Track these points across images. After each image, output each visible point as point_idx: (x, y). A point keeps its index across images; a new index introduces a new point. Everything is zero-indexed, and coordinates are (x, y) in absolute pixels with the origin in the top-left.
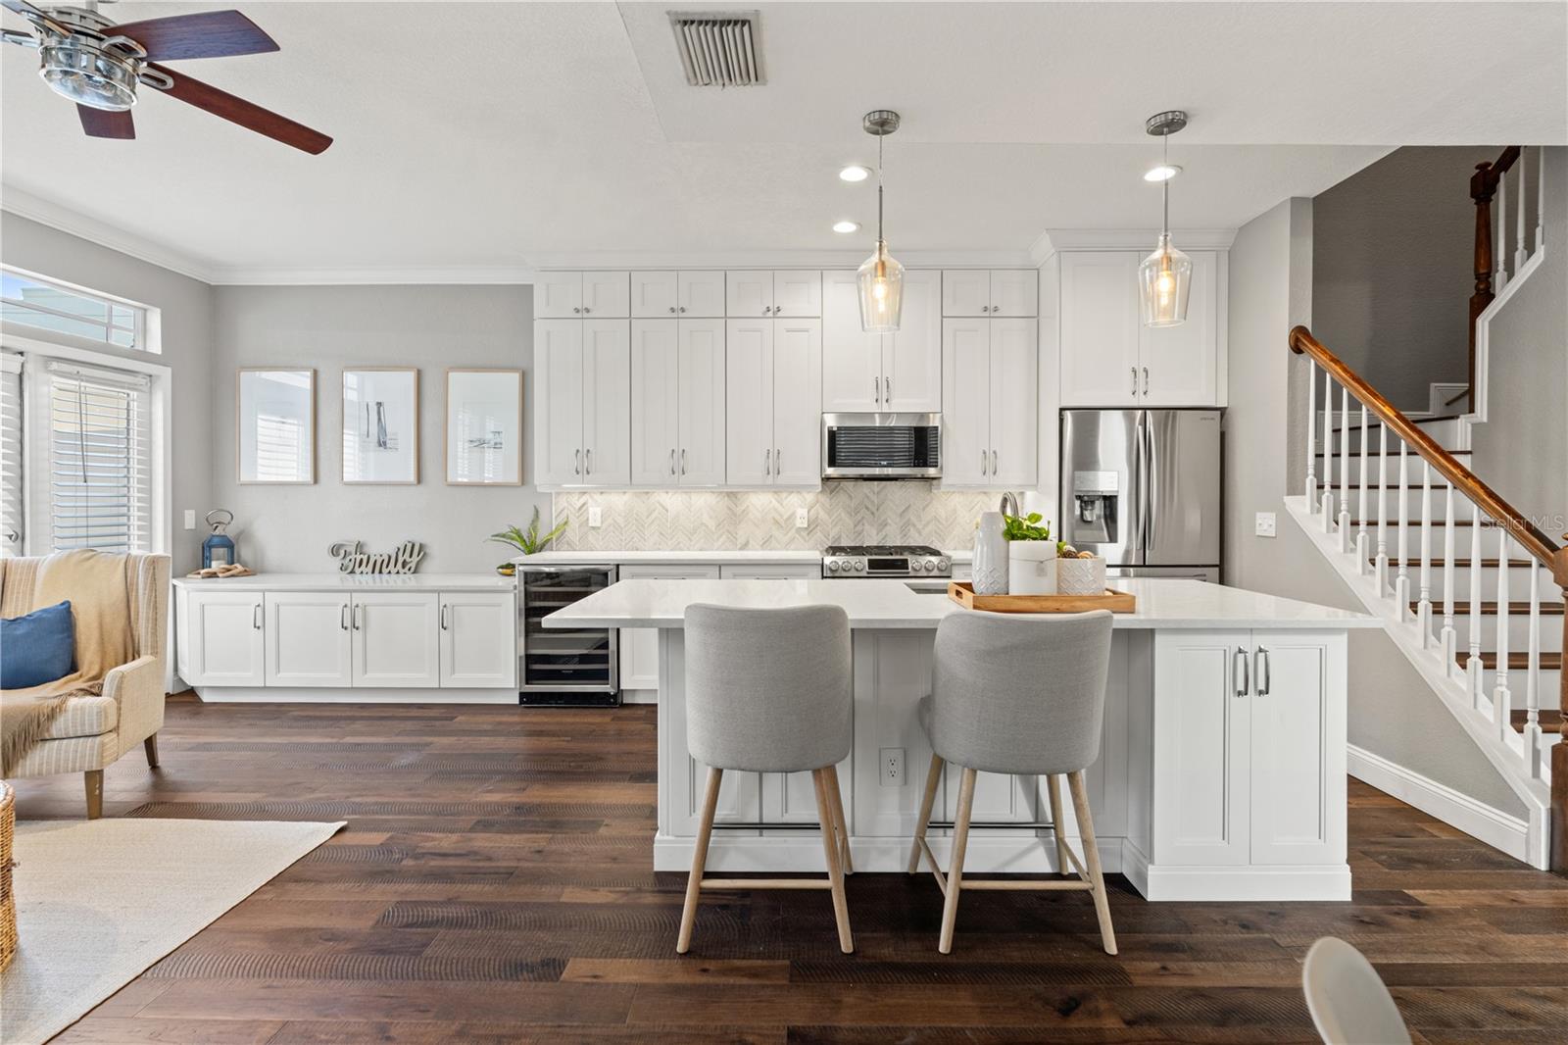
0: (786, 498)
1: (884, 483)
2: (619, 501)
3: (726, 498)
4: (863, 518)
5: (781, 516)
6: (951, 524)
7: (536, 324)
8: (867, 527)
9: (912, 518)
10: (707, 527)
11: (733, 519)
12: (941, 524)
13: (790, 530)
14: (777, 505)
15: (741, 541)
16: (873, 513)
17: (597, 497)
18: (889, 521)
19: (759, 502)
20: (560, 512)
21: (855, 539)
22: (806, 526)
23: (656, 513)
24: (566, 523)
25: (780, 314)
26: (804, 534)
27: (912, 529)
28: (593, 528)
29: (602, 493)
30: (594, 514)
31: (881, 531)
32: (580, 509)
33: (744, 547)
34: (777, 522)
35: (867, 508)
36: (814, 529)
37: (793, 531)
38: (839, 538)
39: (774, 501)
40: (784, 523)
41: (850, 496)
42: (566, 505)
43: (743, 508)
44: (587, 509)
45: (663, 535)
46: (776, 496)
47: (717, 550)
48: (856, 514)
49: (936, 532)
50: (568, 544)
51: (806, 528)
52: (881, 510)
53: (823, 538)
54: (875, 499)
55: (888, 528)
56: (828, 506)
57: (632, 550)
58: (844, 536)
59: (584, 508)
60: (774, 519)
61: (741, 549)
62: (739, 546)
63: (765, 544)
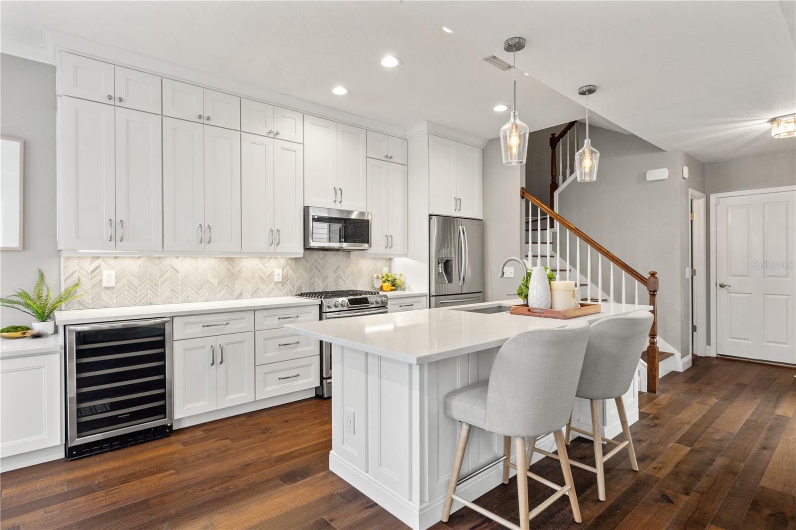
0: (268, 262)
1: (326, 252)
2: (132, 265)
3: (226, 262)
4: (314, 274)
5: (264, 274)
6: (360, 276)
7: (60, 102)
8: (317, 280)
9: (341, 273)
10: (211, 283)
11: (231, 278)
12: (355, 276)
13: (271, 283)
14: (262, 267)
15: (237, 292)
16: (320, 271)
17: (112, 262)
18: (329, 276)
19: (249, 265)
20: (69, 276)
21: (310, 288)
22: (281, 280)
23: (168, 274)
24: (77, 285)
25: (278, 136)
26: (280, 286)
27: (341, 280)
28: (107, 288)
29: (116, 258)
30: (108, 276)
31: (324, 282)
32: (93, 272)
33: (240, 296)
34: (262, 279)
35: (316, 268)
36: (286, 281)
37: (273, 283)
38: (301, 287)
39: (259, 264)
40: (266, 279)
41: (307, 261)
42: (76, 268)
43: (239, 269)
44: (101, 271)
45: (175, 292)
46: (260, 260)
47: (219, 300)
48: (310, 272)
49: (352, 281)
50: (79, 302)
51: (281, 282)
52: (324, 269)
53: (292, 288)
54: (321, 262)
55: (328, 280)
56: (294, 267)
57: (147, 304)
58: (304, 286)
59: (98, 270)
60: (259, 276)
61: (237, 298)
62: (235, 297)
63: (254, 294)
